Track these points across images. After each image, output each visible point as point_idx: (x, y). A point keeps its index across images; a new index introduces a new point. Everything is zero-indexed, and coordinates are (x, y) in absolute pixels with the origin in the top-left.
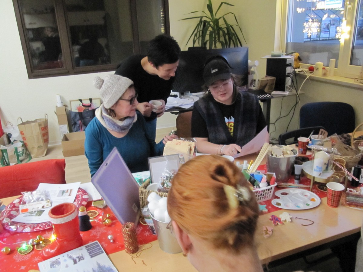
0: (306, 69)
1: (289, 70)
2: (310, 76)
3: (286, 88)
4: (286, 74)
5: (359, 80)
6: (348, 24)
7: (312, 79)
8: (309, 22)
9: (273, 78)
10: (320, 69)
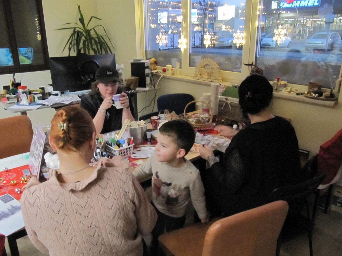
0: (161, 70)
1: (147, 71)
2: (163, 76)
3: (146, 85)
4: (146, 74)
5: (195, 77)
6: (184, 37)
7: (164, 78)
8: (160, 35)
9: (136, 77)
10: (170, 70)
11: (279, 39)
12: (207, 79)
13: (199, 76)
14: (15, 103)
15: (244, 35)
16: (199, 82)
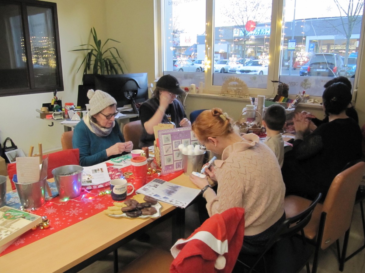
2: (188, 94)
5: (222, 94)
8: (181, 57)
10: (194, 89)
11: (301, 60)
12: (235, 95)
13: (226, 93)
14: (61, 119)
15: (269, 57)
16: (227, 98)
